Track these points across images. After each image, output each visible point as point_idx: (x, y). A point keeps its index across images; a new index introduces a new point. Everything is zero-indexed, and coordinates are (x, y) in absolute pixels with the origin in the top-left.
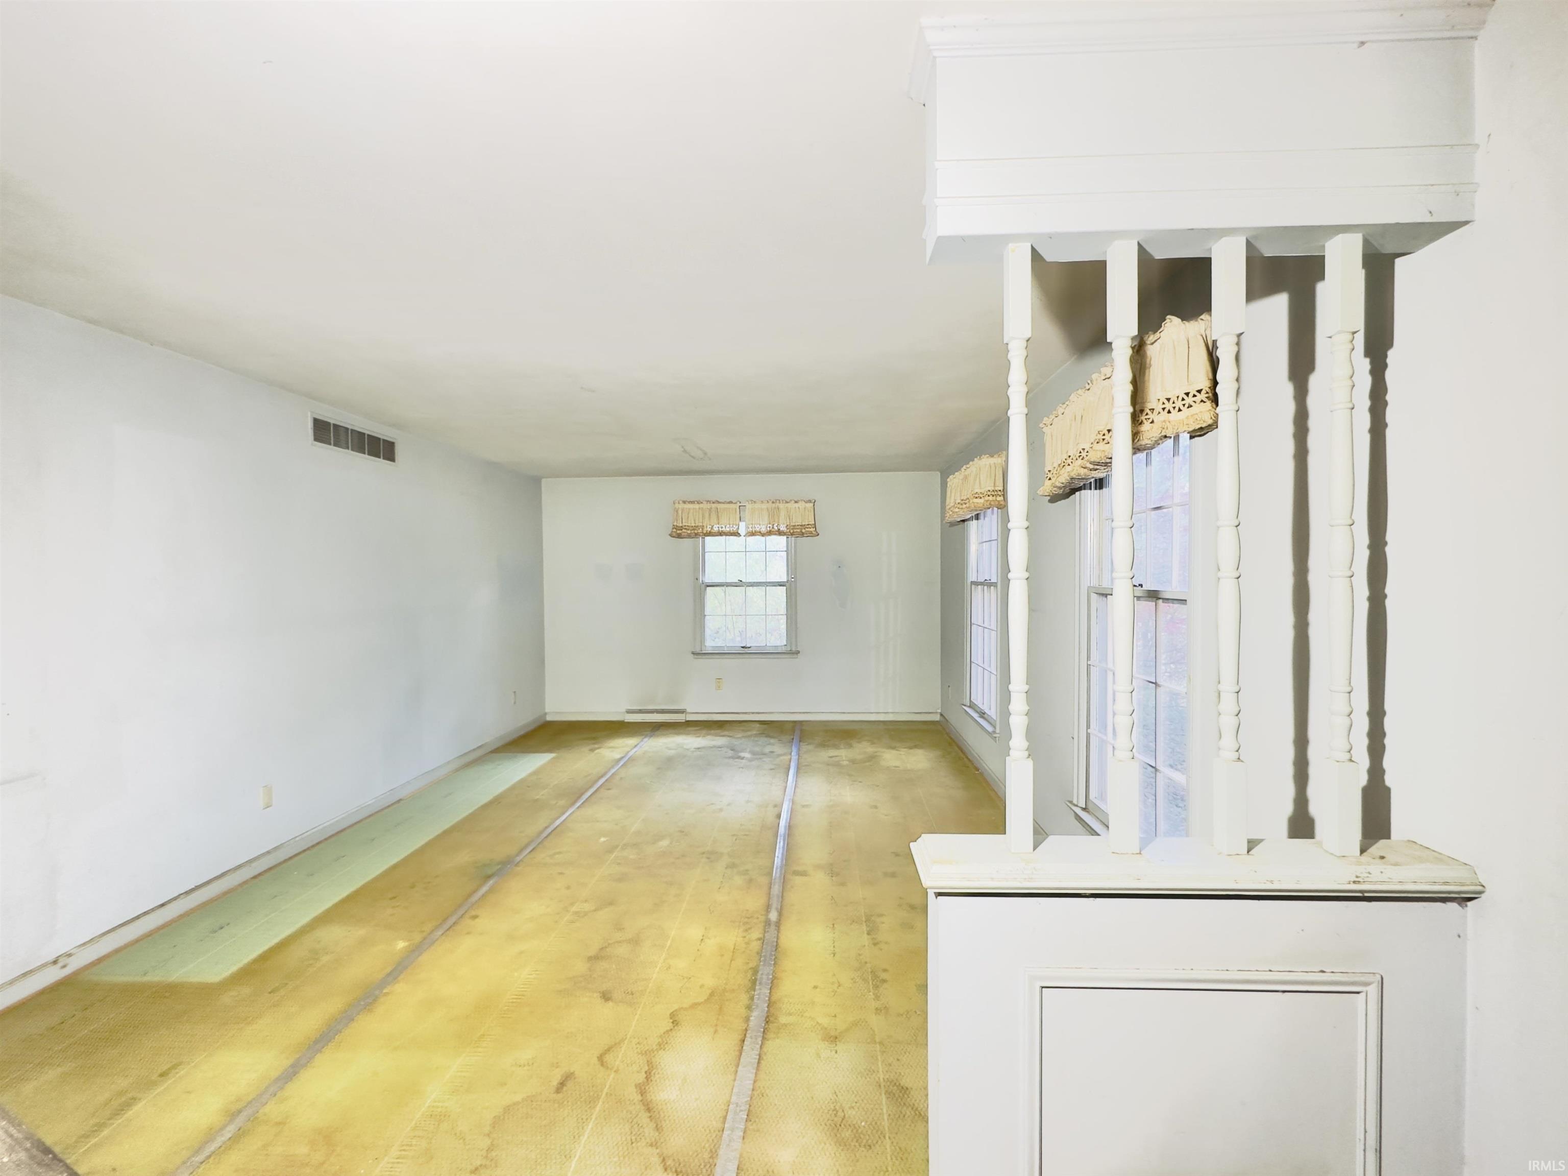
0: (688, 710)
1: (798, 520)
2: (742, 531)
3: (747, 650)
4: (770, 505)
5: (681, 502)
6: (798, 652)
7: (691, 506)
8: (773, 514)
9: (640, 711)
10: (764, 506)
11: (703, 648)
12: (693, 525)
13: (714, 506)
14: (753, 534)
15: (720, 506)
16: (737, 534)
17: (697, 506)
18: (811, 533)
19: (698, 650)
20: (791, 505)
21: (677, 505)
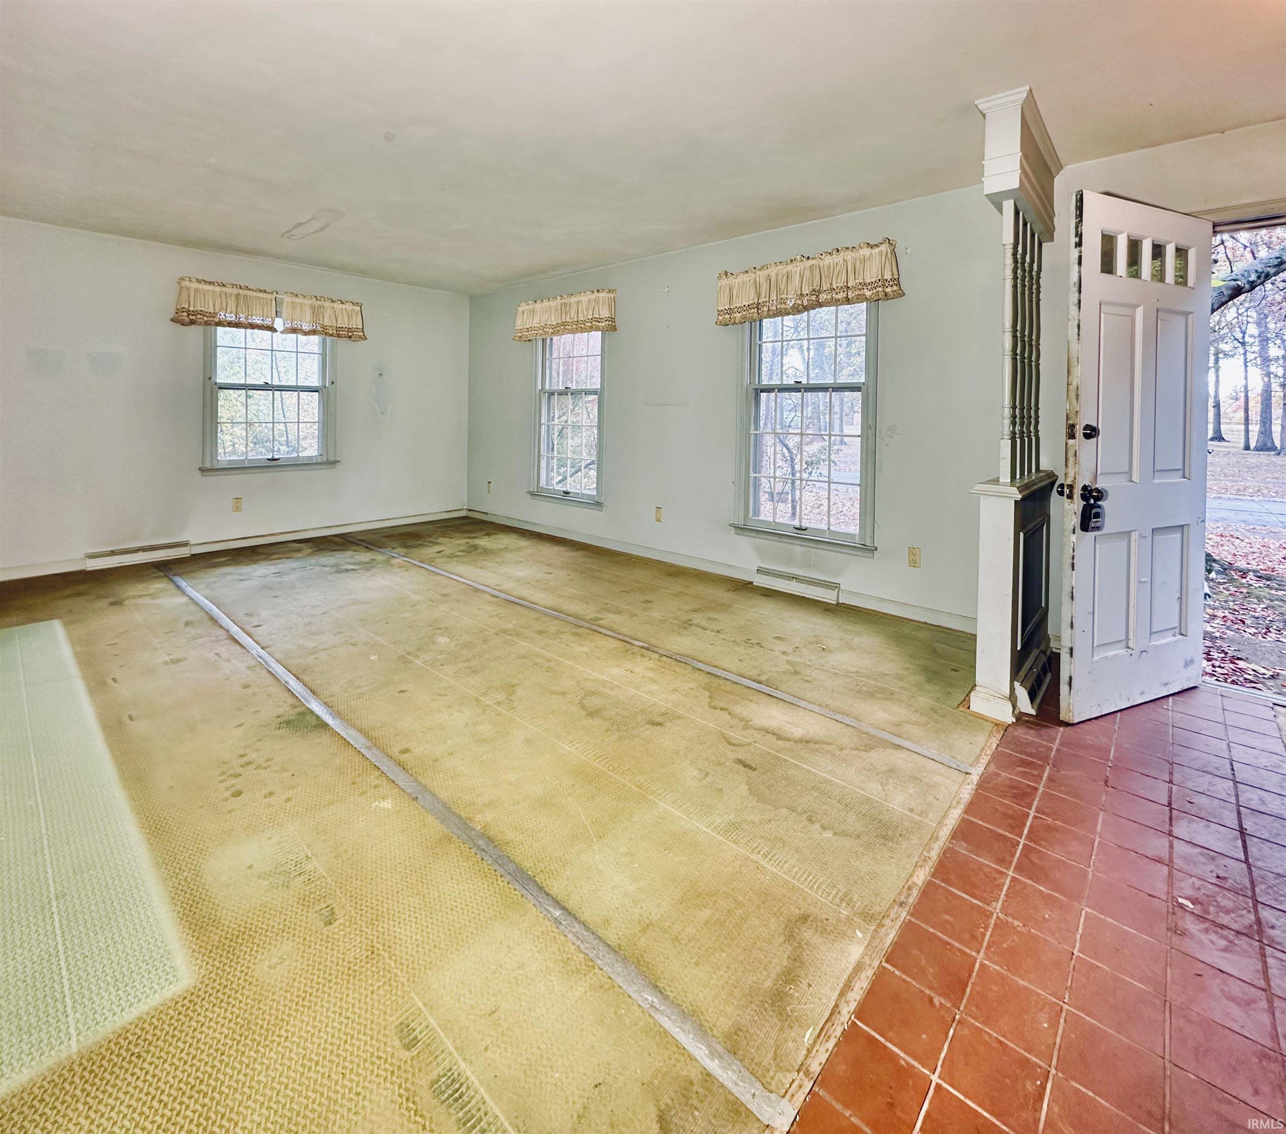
0: (191, 543)
1: (343, 323)
2: (279, 324)
3: (274, 463)
4: (313, 302)
5: (193, 280)
6: (335, 462)
7: (211, 288)
8: (316, 312)
9: (113, 553)
10: (307, 302)
11: (215, 462)
12: (212, 311)
13: (241, 292)
14: (294, 331)
15: (249, 293)
16: (272, 329)
17: (218, 289)
18: (360, 337)
19: (208, 465)
20: (338, 306)
21: (186, 283)
